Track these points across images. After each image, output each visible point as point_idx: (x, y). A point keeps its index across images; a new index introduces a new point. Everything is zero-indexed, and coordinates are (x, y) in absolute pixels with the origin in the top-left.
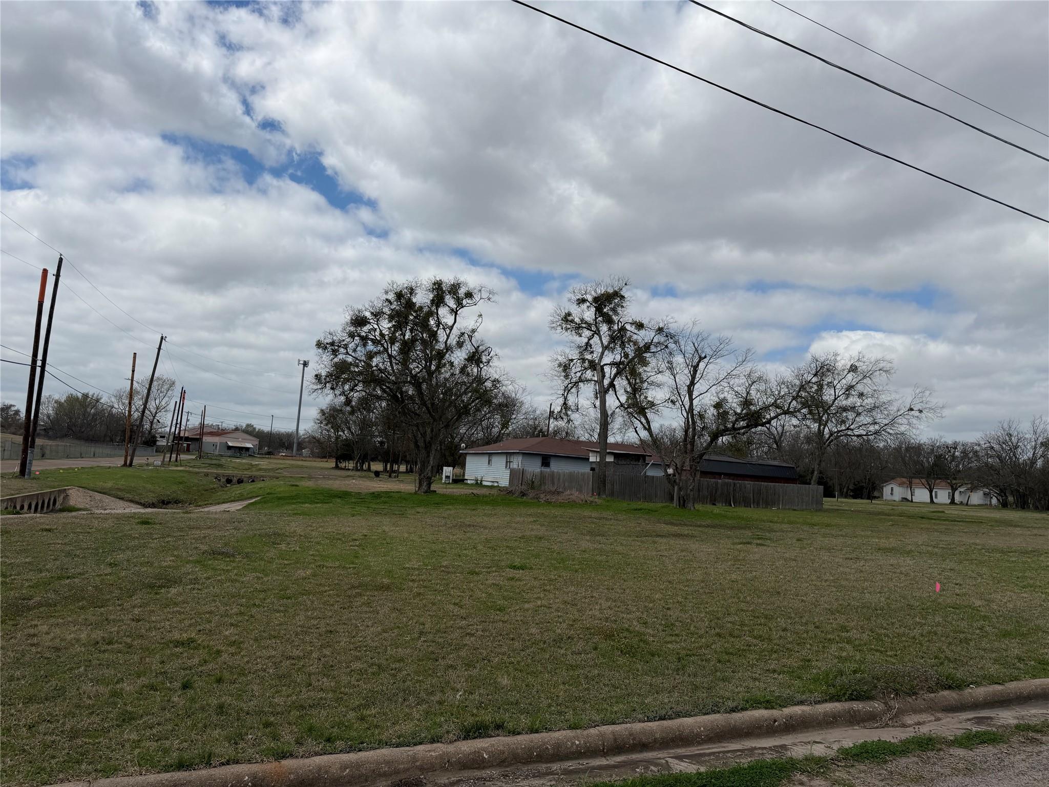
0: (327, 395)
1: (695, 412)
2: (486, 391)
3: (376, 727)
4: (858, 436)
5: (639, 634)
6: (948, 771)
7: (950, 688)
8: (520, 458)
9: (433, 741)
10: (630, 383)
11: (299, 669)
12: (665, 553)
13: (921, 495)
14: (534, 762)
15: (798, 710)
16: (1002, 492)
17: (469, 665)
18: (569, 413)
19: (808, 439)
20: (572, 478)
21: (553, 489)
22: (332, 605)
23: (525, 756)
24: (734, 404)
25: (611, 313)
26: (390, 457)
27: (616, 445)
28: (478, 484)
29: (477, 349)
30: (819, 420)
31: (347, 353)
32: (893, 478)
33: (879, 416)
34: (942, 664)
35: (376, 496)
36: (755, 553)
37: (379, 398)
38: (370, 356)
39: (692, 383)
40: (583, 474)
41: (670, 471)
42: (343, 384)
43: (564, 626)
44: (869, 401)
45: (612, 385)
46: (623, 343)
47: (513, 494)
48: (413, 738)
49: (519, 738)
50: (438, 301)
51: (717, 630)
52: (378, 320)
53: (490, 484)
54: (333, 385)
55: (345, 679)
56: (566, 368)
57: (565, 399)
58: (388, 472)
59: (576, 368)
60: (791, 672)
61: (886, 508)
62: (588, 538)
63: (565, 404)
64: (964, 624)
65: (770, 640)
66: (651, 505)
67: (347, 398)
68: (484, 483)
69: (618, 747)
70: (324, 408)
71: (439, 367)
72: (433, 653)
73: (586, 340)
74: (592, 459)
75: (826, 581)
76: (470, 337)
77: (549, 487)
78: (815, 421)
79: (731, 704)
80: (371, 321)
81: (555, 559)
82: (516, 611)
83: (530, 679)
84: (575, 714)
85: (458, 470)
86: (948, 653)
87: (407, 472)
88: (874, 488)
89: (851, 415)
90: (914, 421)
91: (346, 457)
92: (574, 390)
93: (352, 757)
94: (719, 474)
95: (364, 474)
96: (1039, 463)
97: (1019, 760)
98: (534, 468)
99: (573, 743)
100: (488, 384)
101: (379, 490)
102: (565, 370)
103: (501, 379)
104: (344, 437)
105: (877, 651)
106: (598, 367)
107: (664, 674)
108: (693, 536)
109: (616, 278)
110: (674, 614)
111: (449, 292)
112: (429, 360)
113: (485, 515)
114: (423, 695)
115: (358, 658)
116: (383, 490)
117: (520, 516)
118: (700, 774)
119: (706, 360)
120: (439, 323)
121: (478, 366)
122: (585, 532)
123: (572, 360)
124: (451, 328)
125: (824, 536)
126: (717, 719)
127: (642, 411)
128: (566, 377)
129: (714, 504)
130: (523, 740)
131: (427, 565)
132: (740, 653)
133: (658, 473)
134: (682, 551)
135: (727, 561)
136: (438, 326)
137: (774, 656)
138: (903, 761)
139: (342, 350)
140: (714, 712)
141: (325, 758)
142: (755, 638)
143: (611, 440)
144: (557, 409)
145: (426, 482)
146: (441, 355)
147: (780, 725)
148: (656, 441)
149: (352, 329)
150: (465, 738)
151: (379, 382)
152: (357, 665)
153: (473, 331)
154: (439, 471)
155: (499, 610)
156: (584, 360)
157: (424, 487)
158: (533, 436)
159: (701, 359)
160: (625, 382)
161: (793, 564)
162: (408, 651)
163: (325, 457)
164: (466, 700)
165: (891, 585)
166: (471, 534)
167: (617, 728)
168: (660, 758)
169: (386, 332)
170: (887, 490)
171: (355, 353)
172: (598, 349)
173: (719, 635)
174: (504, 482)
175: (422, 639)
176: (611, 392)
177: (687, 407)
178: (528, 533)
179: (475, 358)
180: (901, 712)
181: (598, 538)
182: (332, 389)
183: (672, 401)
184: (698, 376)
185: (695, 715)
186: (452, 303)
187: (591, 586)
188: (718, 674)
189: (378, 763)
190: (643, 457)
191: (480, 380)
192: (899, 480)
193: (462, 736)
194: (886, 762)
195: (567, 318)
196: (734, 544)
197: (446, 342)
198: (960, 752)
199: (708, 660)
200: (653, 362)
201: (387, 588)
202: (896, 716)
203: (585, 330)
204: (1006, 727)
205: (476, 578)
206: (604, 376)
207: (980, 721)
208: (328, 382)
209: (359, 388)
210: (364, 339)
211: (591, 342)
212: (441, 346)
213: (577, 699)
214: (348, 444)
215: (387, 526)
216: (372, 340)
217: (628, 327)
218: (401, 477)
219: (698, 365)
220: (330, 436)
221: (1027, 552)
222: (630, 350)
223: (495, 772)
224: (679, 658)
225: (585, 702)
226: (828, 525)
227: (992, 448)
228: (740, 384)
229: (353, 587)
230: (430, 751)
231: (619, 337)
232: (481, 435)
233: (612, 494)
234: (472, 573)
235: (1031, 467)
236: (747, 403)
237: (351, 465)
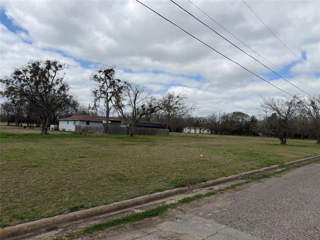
0: (5, 99)
1: (136, 108)
2: (67, 100)
3: (39, 212)
4: (178, 115)
5: (123, 174)
6: (204, 203)
7: (203, 181)
8: (79, 122)
9: (60, 214)
10: (116, 98)
11: (6, 196)
12: (128, 150)
13: (193, 131)
14: (94, 216)
15: (168, 191)
16: (212, 130)
17: (69, 189)
18: (96, 107)
19: (166, 116)
20: (97, 128)
21: (91, 132)
22: (16, 173)
23: (91, 215)
24: (147, 106)
25: (110, 76)
26: (30, 121)
27: (111, 118)
28: (64, 130)
29: (63, 85)
30: (169, 111)
31: (13, 84)
32: (186, 127)
33: (184, 110)
34: (201, 175)
35: (26, 135)
36: (153, 148)
37: (26, 101)
38: (23, 86)
39: (135, 99)
40: (101, 127)
41: (128, 126)
42: (12, 95)
43: (99, 174)
44: (182, 106)
45: (110, 99)
46: (114, 86)
47: (77, 134)
48: (53, 214)
49: (89, 209)
50: (49, 67)
51: (145, 171)
52: (25, 73)
53: (68, 130)
54: (7, 95)
55: (25, 198)
56: (95, 93)
57: (95, 103)
58: (29, 126)
59: (99, 93)
60: (165, 181)
61: (184, 135)
62: (104, 147)
63: (95, 104)
64: (205, 165)
65: (159, 173)
66: (122, 136)
67: (13, 100)
68: (66, 130)
69: (119, 208)
70: (2, 104)
71: (49, 91)
72: (56, 186)
73: (102, 84)
74: (104, 122)
75: (172, 155)
76: (61, 81)
77: (89, 131)
78: (168, 111)
79: (150, 192)
80: (23, 73)
81: (94, 154)
82: (83, 171)
83: (90, 191)
84: (106, 200)
85: (56, 126)
86: (202, 173)
87: (36, 127)
88: (181, 129)
89: (177, 110)
90: (192, 112)
91: (12, 121)
92: (98, 100)
93: (32, 223)
94: (142, 126)
95: (20, 127)
96: (220, 122)
97: (220, 198)
98: (84, 125)
99: (106, 209)
100: (68, 97)
101: (27, 133)
102: (95, 94)
103: (73, 95)
104: (11, 114)
105: (186, 173)
106: (106, 93)
107: (131, 185)
108: (135, 145)
109: (112, 65)
110: (132, 167)
111: (53, 65)
112: (46, 88)
113: (68, 141)
114: (54, 200)
115: (29, 191)
116: (29, 133)
117: (80, 141)
118: (143, 212)
119: (139, 93)
120: (49, 75)
121: (64, 91)
122: (102, 145)
123: (97, 90)
124: (54, 77)
125: (170, 143)
126: (146, 196)
127: (120, 108)
128: (95, 96)
129: (140, 135)
130: (90, 210)
131: (49, 158)
132: (151, 177)
133: (124, 126)
134: (133, 149)
135: (146, 151)
136: (49, 76)
137: (160, 177)
138: (194, 202)
139: (10, 83)
140: (146, 194)
141: (21, 225)
142: (155, 172)
143: (110, 116)
144: (92, 106)
145: (45, 130)
146: (50, 87)
147: (163, 196)
148: (124, 117)
149: (15, 75)
150: (71, 212)
151: (26, 95)
152: (29, 193)
153: (62, 79)
154: (49, 126)
155: (77, 171)
156: (101, 91)
157: (45, 132)
158: (83, 115)
159: (138, 92)
160: (115, 98)
161: (163, 151)
162: (47, 186)
163: (3, 121)
164: (70, 200)
165: (188, 155)
166: (64, 147)
167: (119, 203)
168: (131, 210)
169: (29, 77)
170: (184, 130)
171: (17, 84)
172: (106, 87)
173: (145, 172)
174: (73, 129)
175: (52, 182)
176: (110, 101)
177: (134, 107)
178: (84, 146)
179: (63, 88)
180: (192, 189)
181: (107, 147)
182: (7, 97)
183: (129, 105)
184: (137, 97)
185: (141, 196)
186: (54, 69)
187: (106, 161)
188: (146, 183)
189: (41, 224)
190: (120, 121)
191: (65, 96)
192: (188, 127)
193: (70, 211)
194: (190, 202)
195: (95, 77)
196: (147, 146)
197: (52, 82)
198: (207, 198)
199: (143, 180)
200: (124, 93)
201: (36, 166)
202: (191, 190)
203: (101, 81)
204: (216, 190)
205: (68, 161)
206: (108, 96)
207: (210, 189)
208: (5, 94)
209: (18, 97)
210: (20, 80)
211: (104, 85)
212: (50, 83)
213: (106, 196)
214: (12, 117)
215: (32, 145)
216: (23, 80)
217: (116, 81)
218: (35, 128)
219: (137, 94)
220: (5, 114)
221: (218, 146)
222: (116, 88)
223: (81, 221)
224: (135, 180)
225: (108, 196)
226: (171, 140)
227: (210, 119)
228: (149, 100)
229: (23, 167)
230: (59, 217)
231: (113, 84)
232: (64, 114)
233: (110, 133)
234: (66, 160)
235: (218, 123)
236: (150, 106)
237: (14, 124)
